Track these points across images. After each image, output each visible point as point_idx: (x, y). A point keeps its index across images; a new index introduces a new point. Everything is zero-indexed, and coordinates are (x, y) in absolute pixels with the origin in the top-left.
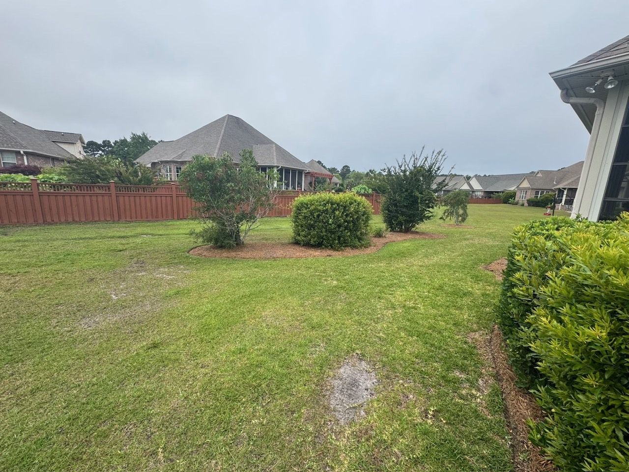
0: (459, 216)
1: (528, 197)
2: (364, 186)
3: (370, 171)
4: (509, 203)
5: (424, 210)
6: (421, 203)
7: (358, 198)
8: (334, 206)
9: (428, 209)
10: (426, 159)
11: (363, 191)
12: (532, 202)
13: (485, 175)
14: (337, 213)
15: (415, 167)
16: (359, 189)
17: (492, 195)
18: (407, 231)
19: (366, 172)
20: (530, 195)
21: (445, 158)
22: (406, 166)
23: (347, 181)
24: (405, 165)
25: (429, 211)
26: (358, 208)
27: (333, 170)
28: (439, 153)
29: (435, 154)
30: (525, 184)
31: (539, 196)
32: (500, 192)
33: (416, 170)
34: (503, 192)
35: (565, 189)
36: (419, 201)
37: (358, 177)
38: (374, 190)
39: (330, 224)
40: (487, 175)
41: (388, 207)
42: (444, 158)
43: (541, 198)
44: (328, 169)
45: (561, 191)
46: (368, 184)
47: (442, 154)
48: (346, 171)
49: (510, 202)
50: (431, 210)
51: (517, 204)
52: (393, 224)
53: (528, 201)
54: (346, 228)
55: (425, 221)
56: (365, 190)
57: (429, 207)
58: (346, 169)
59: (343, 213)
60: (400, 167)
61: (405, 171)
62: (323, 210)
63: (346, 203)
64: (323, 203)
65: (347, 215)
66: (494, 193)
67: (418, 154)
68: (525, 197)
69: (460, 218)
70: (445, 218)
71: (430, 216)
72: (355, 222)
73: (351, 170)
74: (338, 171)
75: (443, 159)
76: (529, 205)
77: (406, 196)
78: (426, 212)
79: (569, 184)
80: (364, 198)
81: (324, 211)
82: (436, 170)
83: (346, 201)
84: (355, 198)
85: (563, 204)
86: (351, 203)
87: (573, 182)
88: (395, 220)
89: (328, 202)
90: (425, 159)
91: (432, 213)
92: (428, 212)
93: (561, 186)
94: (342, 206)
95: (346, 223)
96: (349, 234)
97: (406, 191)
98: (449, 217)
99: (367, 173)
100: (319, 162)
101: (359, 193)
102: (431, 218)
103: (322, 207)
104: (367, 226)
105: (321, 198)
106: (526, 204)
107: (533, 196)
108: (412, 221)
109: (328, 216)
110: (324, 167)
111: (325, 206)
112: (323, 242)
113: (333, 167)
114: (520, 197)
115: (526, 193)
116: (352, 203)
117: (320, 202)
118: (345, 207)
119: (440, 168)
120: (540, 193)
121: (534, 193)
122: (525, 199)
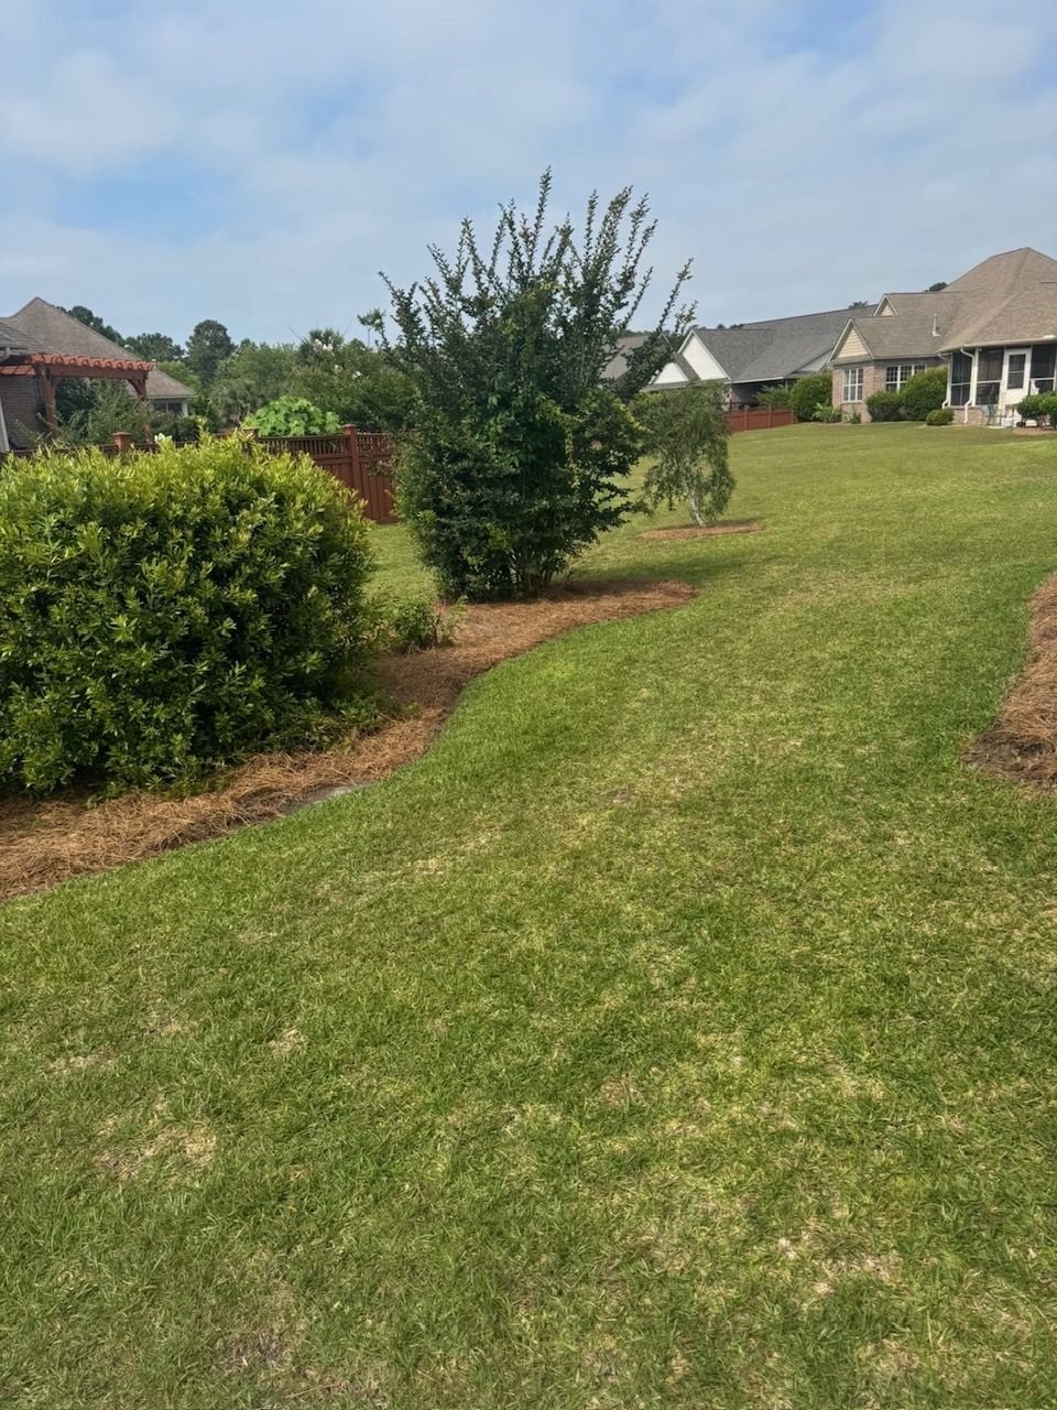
0: (703, 488)
1: (869, 392)
2: (304, 402)
3: (315, 335)
4: (817, 420)
5: (588, 486)
6: (576, 456)
7: (278, 469)
8: (131, 532)
9: (604, 480)
10: (565, 243)
11: (297, 428)
12: (883, 406)
13: (721, 327)
14: (154, 569)
15: (522, 280)
16: (281, 417)
17: (759, 396)
18: (535, 589)
19: (297, 345)
20: (874, 382)
21: (649, 231)
22: (484, 278)
23: (220, 391)
24: (477, 274)
25: (610, 487)
26: (281, 526)
27: (154, 346)
28: (618, 204)
29: (602, 210)
30: (854, 348)
31: (899, 382)
32: (782, 382)
33: (532, 296)
34: (791, 381)
35: (972, 350)
36: (569, 448)
37: (269, 368)
38: (345, 416)
39: (129, 646)
40: (727, 326)
41: (434, 490)
42: (642, 228)
43: (905, 391)
44: (131, 341)
45: (960, 359)
46: (314, 388)
47: (631, 207)
48: (210, 348)
49: (817, 414)
50: (617, 480)
51: (838, 418)
52: (466, 567)
53: (871, 403)
54: (235, 651)
55: (600, 535)
56: (310, 420)
57: (609, 471)
58: (212, 337)
59: (194, 564)
60: (454, 285)
61: (480, 305)
62: (65, 565)
63: (200, 503)
64: (52, 520)
65: (221, 576)
66: (766, 388)
67: (526, 213)
68: (860, 393)
69: (708, 498)
70: (650, 507)
71: (618, 511)
72: (284, 605)
73: (236, 341)
74: (178, 351)
75: (639, 236)
76: (875, 418)
77: (506, 429)
78: (598, 496)
79: (982, 331)
80: (306, 459)
81: (68, 573)
82: (618, 288)
83: (204, 492)
84: (258, 469)
85: (973, 405)
86: (236, 504)
87: (990, 324)
88: (475, 552)
89: (84, 515)
90: (558, 239)
91: (623, 493)
92: (607, 493)
93: (957, 342)
94: (180, 522)
95: (229, 623)
96: (258, 682)
97: (504, 403)
98: (666, 501)
99: (306, 349)
100: (83, 315)
101: (276, 442)
102: (624, 515)
103: (54, 546)
104: (355, 610)
105: (33, 486)
106: (866, 417)
107: (882, 386)
108: (549, 544)
109: (100, 597)
110: (109, 334)
111: (69, 541)
112: (103, 755)
113: (152, 332)
114: (848, 395)
115: (861, 376)
116: (244, 502)
117: (34, 518)
118: (202, 530)
119: (638, 280)
120: (899, 372)
121: (883, 374)
122: (860, 398)
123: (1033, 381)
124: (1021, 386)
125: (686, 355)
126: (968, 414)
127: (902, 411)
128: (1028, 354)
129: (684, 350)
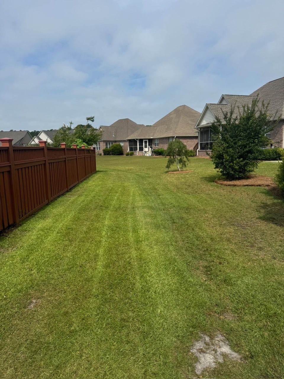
1: (103, 148)
12: (106, 152)
20: (103, 146)
31: (108, 146)
35: (137, 139)
43: (110, 148)
53: (103, 151)
76: (105, 154)
85: (138, 151)
106: (103, 154)
114: (96, 149)
120: (108, 144)
121: (105, 144)
122: (99, 149)
123: (149, 146)
124: (147, 147)
125: (40, 137)
126: (138, 153)
127: (111, 153)
128: (148, 141)
129: (39, 136)
